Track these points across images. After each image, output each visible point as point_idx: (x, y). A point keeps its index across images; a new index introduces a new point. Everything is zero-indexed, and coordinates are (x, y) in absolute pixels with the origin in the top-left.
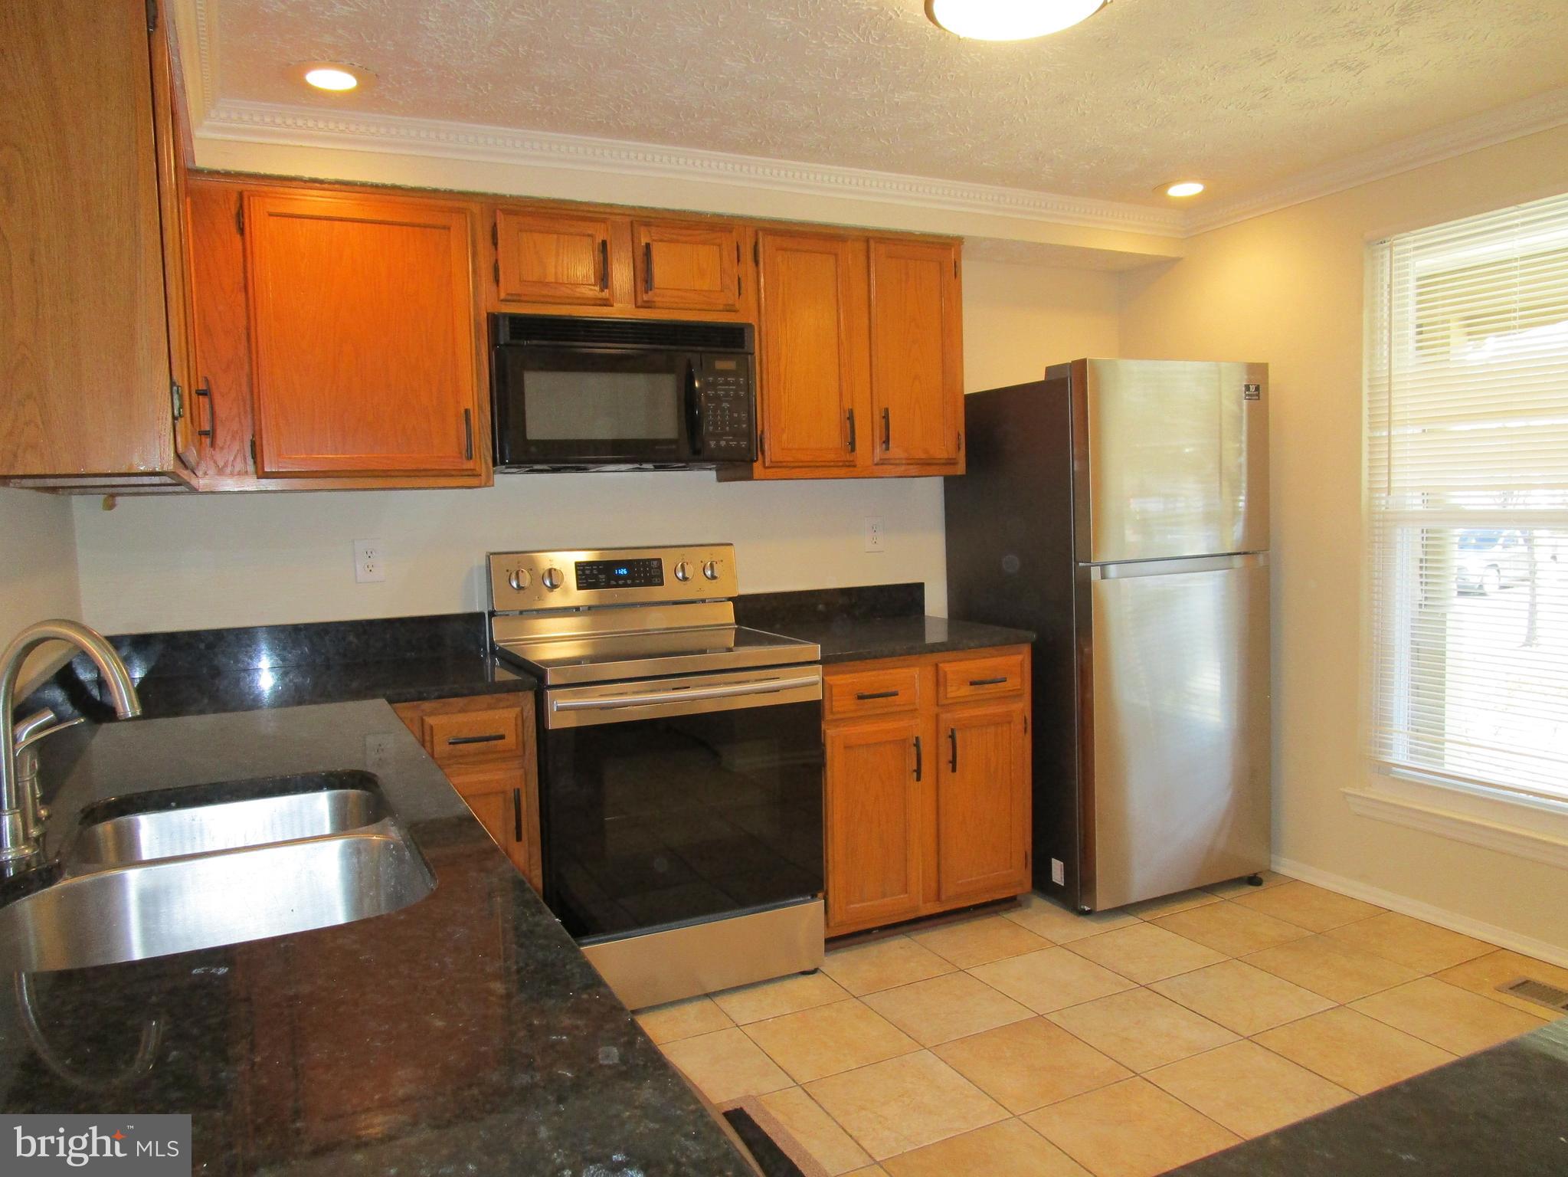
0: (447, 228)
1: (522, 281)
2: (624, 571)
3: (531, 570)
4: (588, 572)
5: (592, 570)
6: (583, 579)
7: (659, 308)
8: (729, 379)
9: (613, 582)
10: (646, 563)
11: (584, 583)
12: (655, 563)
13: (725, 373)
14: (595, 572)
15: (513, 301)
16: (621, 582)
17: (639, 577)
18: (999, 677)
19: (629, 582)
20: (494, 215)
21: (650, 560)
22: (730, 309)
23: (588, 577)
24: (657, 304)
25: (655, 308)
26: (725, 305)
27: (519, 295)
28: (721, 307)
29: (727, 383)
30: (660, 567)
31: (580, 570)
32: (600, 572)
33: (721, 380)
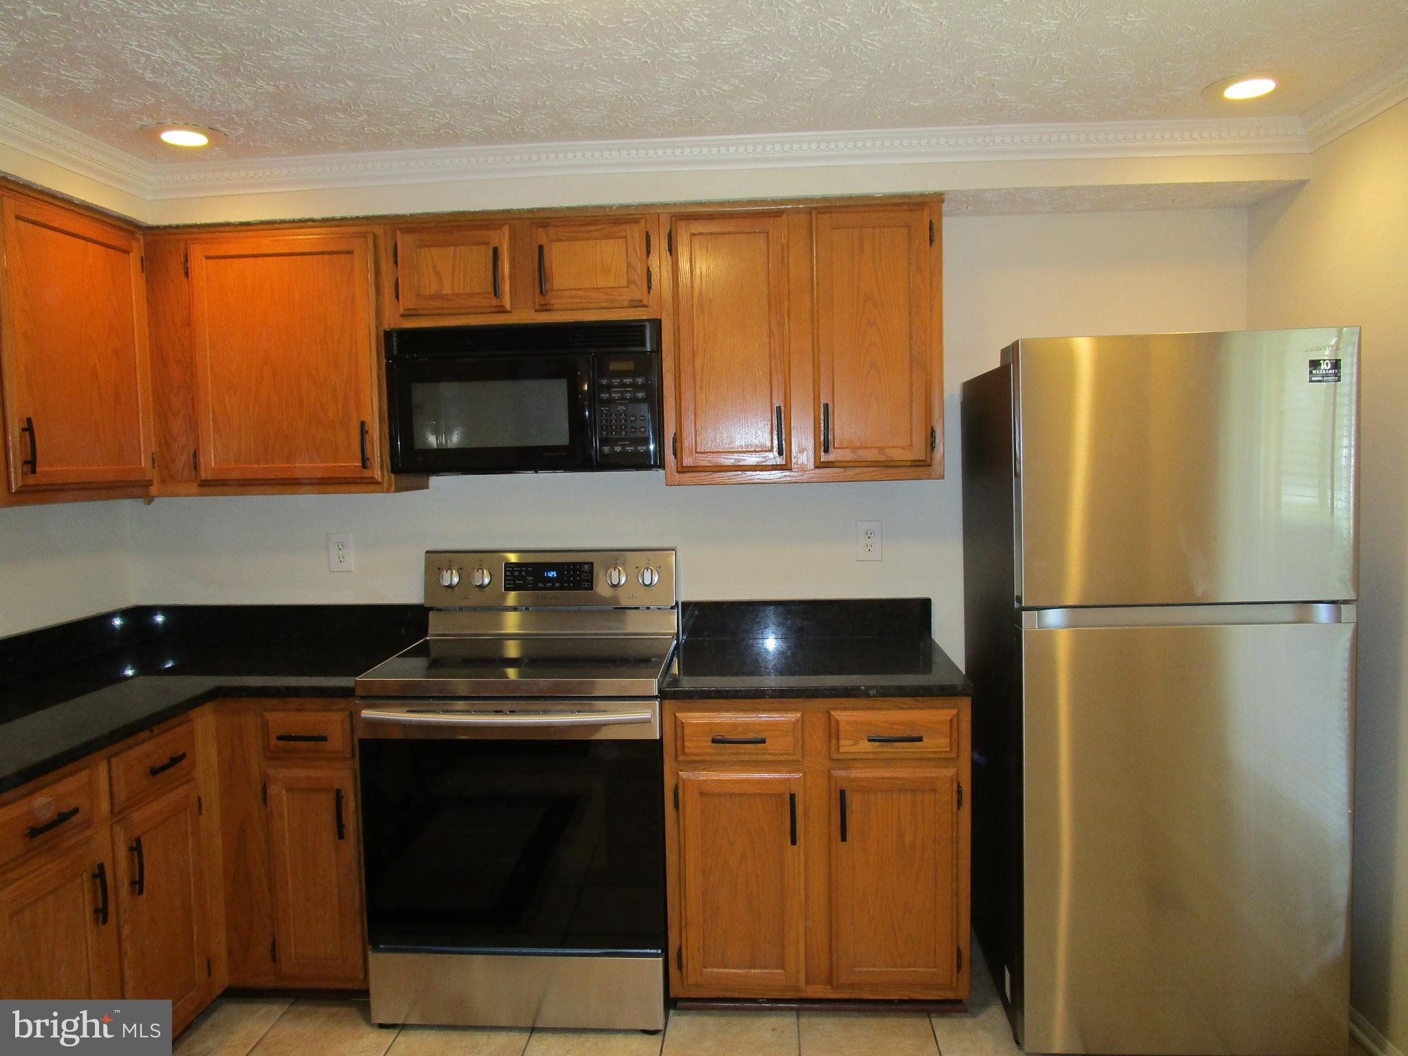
0: (350, 252)
1: (419, 296)
2: (553, 574)
3: (461, 569)
4: (516, 573)
5: (520, 572)
6: (512, 580)
7: (557, 310)
8: (625, 381)
9: (541, 585)
10: (577, 566)
11: (511, 584)
12: (586, 567)
13: (621, 374)
14: (524, 573)
15: (412, 315)
16: (549, 585)
17: (568, 581)
18: (915, 735)
19: (557, 585)
20: (394, 235)
21: (581, 564)
22: (636, 304)
23: (516, 578)
24: (556, 307)
25: (554, 310)
26: (630, 301)
27: (416, 309)
28: (626, 304)
29: (623, 385)
30: (591, 571)
31: (508, 571)
32: (529, 574)
33: (616, 381)
